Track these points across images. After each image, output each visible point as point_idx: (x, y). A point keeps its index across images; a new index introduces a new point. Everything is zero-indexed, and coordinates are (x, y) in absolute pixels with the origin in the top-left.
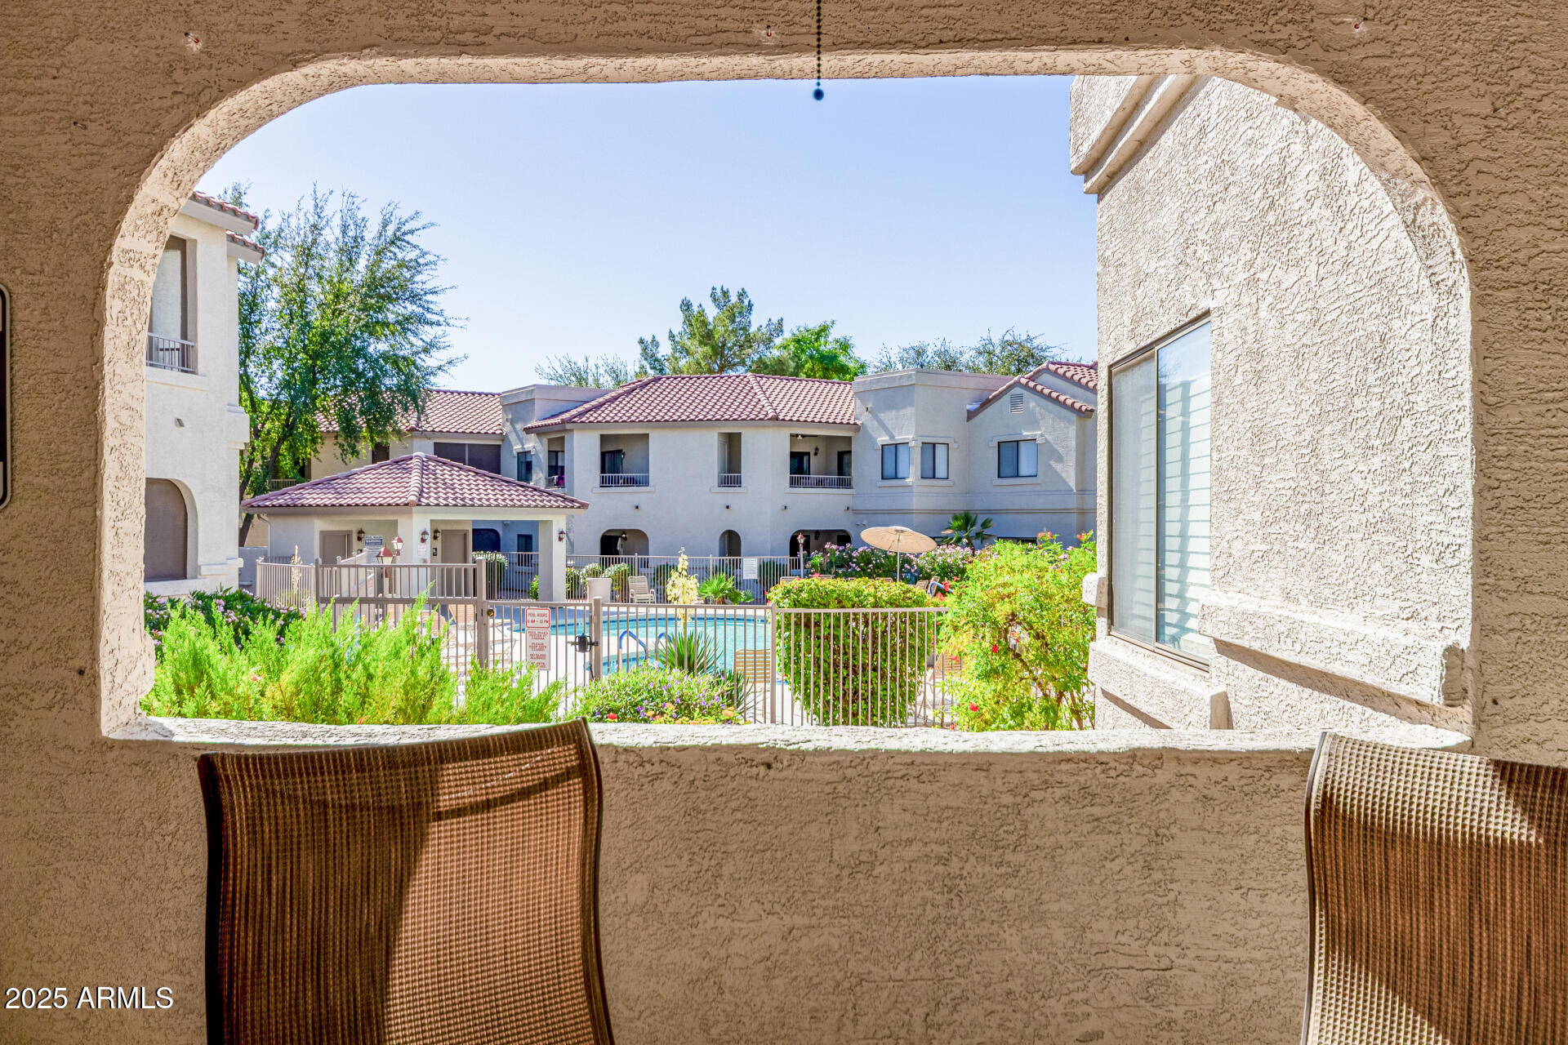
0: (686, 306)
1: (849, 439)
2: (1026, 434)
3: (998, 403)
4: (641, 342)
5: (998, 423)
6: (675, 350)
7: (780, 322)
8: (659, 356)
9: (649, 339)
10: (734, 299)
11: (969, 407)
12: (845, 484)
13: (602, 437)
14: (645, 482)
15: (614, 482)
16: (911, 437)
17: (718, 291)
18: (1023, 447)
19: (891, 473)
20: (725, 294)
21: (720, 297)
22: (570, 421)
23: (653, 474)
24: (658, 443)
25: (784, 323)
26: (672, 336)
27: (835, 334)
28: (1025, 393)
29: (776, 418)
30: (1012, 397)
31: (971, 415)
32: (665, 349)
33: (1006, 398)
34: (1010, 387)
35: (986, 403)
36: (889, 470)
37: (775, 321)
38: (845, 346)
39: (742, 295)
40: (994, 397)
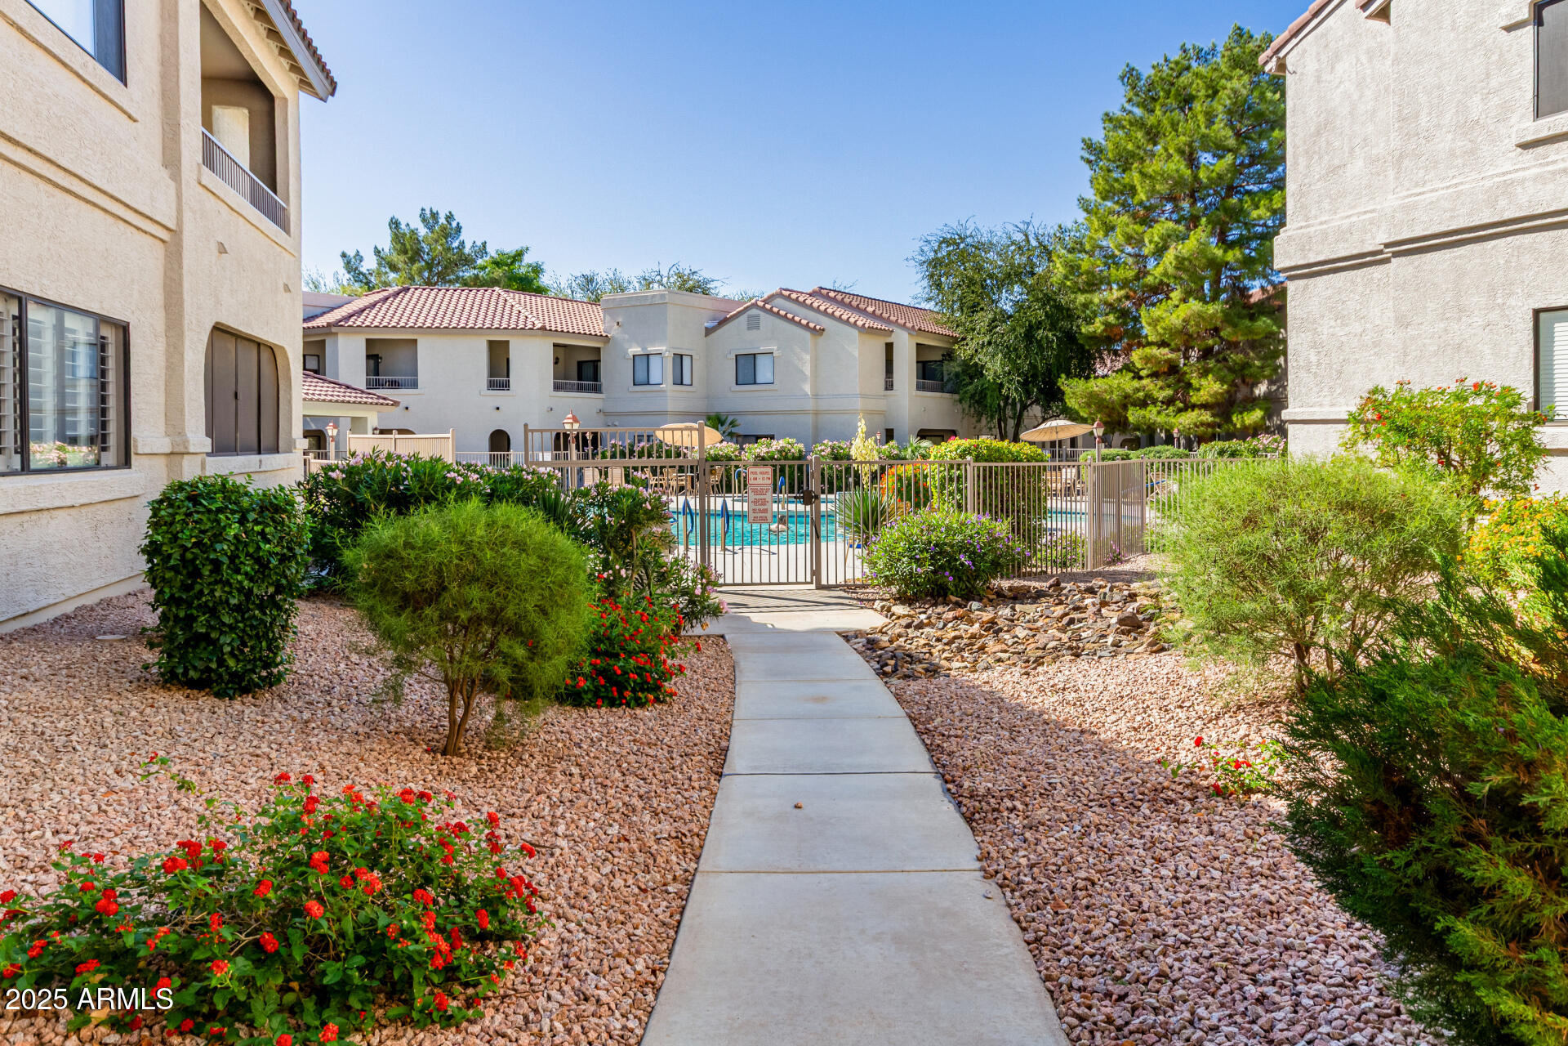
0: (395, 224)
1: (598, 350)
2: (763, 349)
3: (736, 321)
4: (344, 255)
5: (737, 340)
6: (380, 264)
7: (484, 244)
8: (363, 270)
9: (351, 253)
10: (442, 220)
11: (706, 325)
12: (597, 389)
13: (368, 341)
14: (414, 384)
15: (377, 384)
16: (664, 348)
17: (428, 212)
18: (760, 360)
19: (641, 380)
20: (434, 215)
21: (429, 219)
22: (336, 324)
23: (422, 378)
24: (426, 348)
25: (488, 245)
26: (377, 252)
27: (528, 259)
28: (762, 314)
29: (543, 328)
30: (749, 317)
31: (708, 331)
32: (369, 264)
33: (744, 318)
34: (747, 309)
35: (723, 322)
36: (641, 376)
37: (479, 243)
38: (537, 270)
39: (450, 217)
40: (732, 317)
